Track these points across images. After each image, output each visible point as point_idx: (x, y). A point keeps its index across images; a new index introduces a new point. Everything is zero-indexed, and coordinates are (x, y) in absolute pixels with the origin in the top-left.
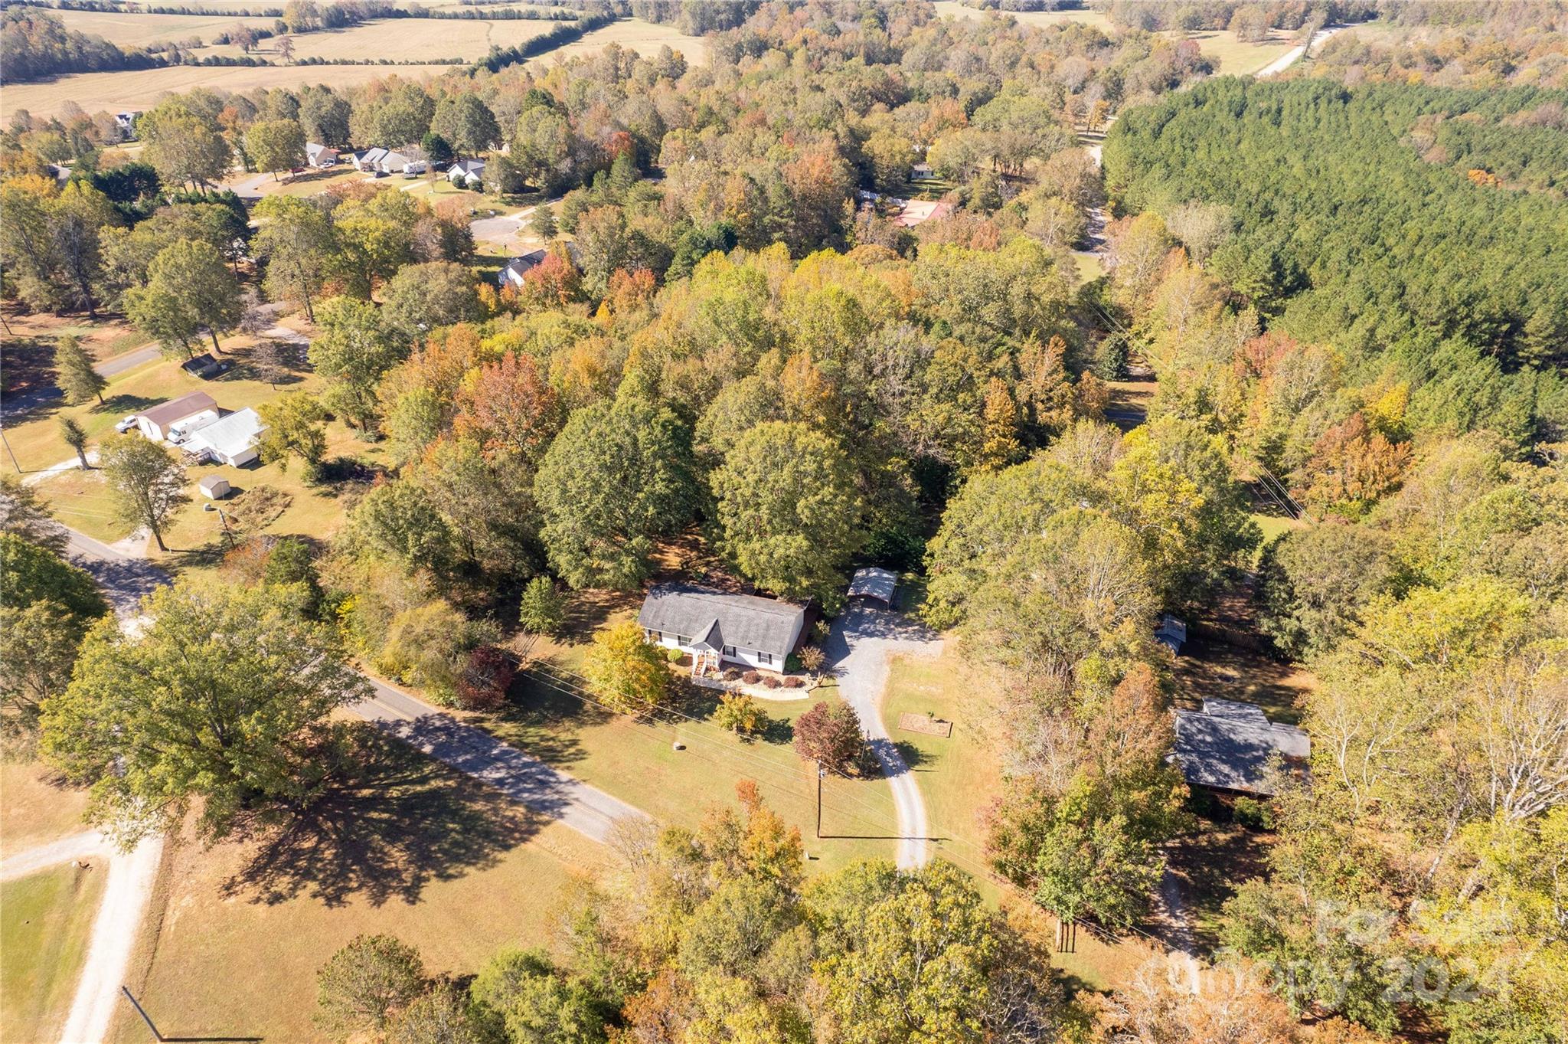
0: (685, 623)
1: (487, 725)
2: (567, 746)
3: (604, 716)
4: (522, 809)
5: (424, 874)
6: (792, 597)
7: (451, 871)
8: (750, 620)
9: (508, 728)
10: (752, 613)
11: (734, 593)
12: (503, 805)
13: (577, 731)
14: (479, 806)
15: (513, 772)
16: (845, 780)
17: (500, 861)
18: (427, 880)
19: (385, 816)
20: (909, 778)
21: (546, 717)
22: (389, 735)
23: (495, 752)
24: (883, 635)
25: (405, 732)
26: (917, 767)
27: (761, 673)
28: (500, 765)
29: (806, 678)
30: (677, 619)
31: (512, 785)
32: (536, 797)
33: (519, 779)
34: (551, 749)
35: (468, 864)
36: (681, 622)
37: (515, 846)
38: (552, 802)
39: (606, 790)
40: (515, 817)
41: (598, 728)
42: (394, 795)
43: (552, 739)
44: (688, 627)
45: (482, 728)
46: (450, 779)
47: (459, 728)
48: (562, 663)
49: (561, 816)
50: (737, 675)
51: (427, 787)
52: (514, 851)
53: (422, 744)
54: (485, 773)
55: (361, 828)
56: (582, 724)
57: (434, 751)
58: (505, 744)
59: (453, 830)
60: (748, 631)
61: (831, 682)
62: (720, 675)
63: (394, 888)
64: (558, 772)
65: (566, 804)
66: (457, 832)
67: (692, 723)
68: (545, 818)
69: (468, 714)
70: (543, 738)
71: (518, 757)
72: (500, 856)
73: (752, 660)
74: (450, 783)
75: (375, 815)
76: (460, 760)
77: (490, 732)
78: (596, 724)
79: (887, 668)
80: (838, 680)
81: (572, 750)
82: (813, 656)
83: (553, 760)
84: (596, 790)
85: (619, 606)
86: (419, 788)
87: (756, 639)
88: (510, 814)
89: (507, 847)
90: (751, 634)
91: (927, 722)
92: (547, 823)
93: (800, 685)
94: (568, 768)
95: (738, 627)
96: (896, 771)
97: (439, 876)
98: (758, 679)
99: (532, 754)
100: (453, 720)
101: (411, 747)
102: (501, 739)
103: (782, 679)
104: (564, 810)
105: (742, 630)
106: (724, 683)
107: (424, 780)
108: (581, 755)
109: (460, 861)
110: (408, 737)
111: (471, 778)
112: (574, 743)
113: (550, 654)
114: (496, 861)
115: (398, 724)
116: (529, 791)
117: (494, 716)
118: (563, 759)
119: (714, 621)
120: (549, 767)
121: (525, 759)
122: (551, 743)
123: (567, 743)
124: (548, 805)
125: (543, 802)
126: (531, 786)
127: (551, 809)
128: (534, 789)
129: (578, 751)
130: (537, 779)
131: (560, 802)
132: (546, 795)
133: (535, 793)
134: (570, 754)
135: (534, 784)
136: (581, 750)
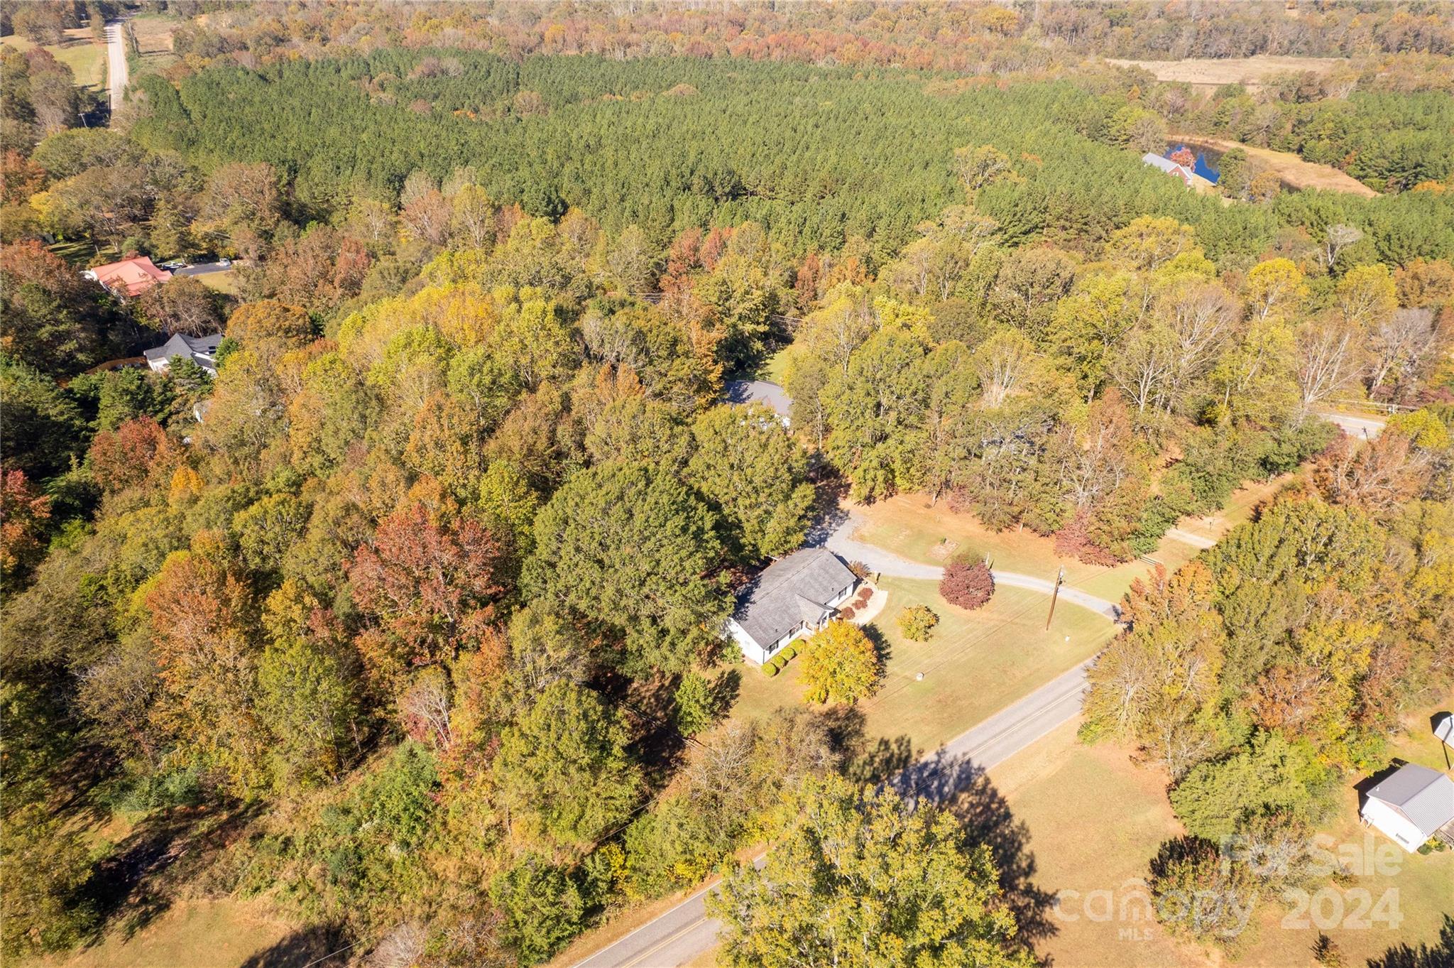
0: (785, 616)
2: (887, 749)
8: (811, 575)
10: (806, 571)
13: (868, 737)
16: (990, 602)
18: (1030, 885)
24: (827, 534)
29: (865, 585)
30: (778, 619)
32: (951, 781)
34: (887, 760)
35: (1019, 848)
38: (962, 772)
40: (970, 803)
41: (868, 724)
43: (873, 757)
52: (1012, 811)
60: (821, 584)
61: (873, 576)
63: (1035, 914)
64: (922, 760)
65: (968, 762)
68: (980, 781)
70: (868, 764)
72: (1016, 822)
78: (861, 724)
79: (869, 546)
80: (872, 572)
81: (894, 747)
83: (903, 761)
84: (956, 739)
87: (831, 583)
88: (966, 806)
89: (1008, 816)
90: (825, 583)
91: (943, 547)
93: (871, 590)
94: (918, 753)
95: (813, 587)
98: (851, 611)
103: (858, 597)
104: (975, 764)
105: (817, 586)
108: (903, 742)
112: (883, 743)
114: (1022, 826)
116: (941, 786)
118: (905, 754)
119: (797, 597)
120: (914, 765)
121: (896, 781)
122: (877, 759)
123: (882, 748)
124: (964, 776)
125: (960, 778)
126: (936, 783)
127: (971, 774)
128: (940, 782)
129: (896, 743)
130: (927, 777)
131: (964, 766)
132: (951, 775)
133: (947, 782)
134: (899, 749)
135: (934, 779)
136: (896, 740)
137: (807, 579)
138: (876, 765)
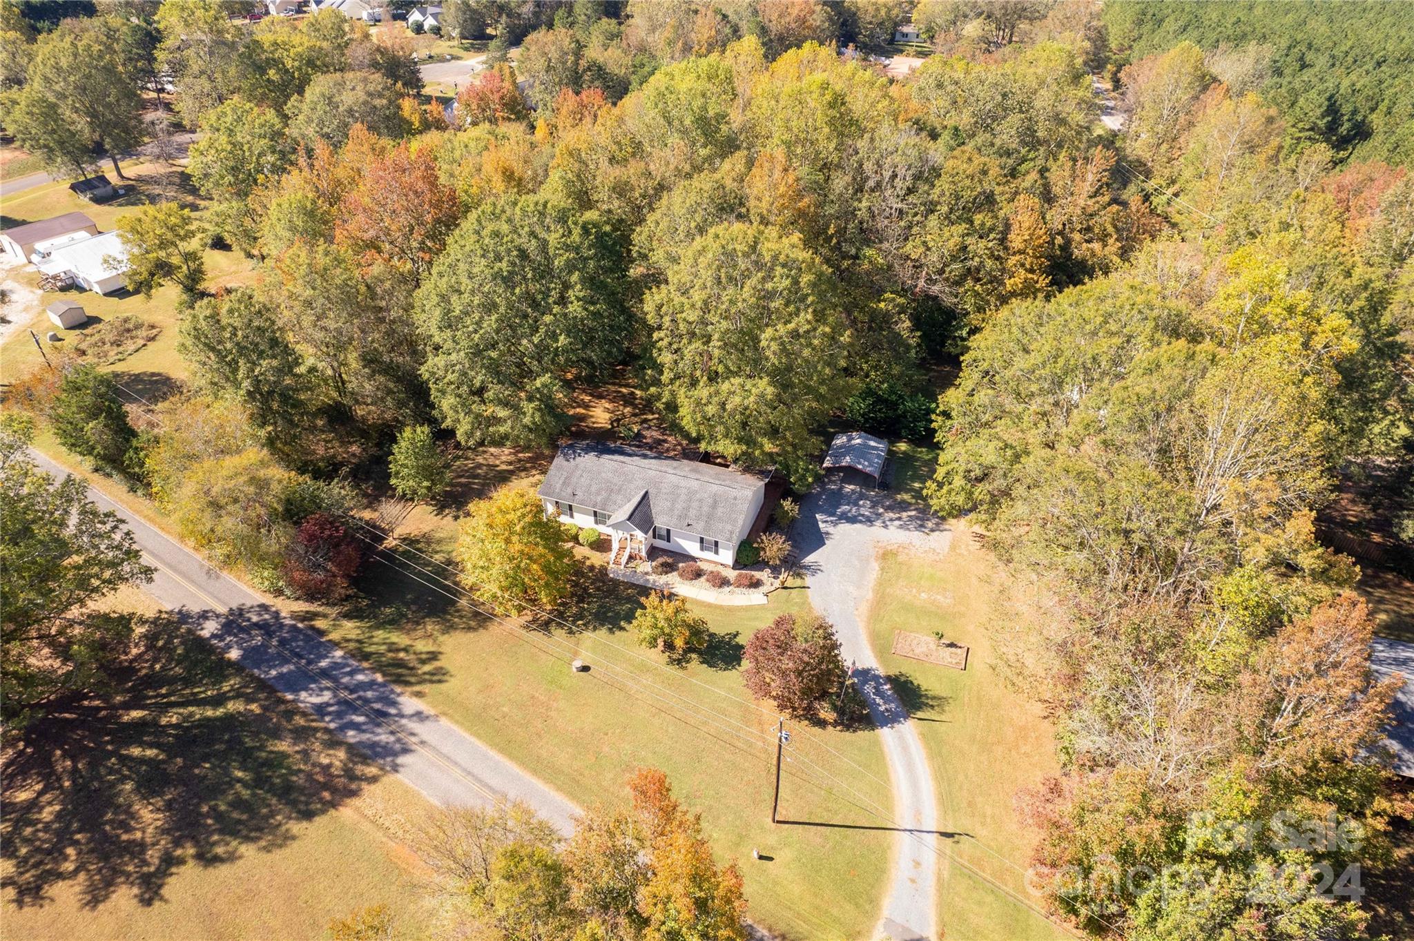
0: (604, 494)
1: (320, 624)
2: (423, 662)
3: (481, 619)
4: (342, 754)
5: (179, 852)
6: (749, 465)
7: (220, 850)
8: (691, 493)
9: (350, 629)
10: (695, 485)
11: (673, 458)
12: (317, 746)
13: (441, 638)
14: (283, 746)
15: (343, 694)
16: (817, 730)
17: (294, 838)
18: (181, 861)
19: (150, 753)
20: (908, 729)
21: (404, 616)
22: (189, 631)
23: (324, 664)
24: (869, 521)
25: (210, 628)
26: (920, 714)
27: (703, 566)
28: (326, 683)
29: (764, 575)
30: (593, 489)
31: (339, 715)
32: (366, 736)
33: (349, 706)
34: (401, 664)
35: (247, 839)
36: (598, 493)
37: (324, 812)
38: (386, 745)
39: (468, 729)
40: (330, 766)
41: (471, 635)
42: (174, 720)
43: (405, 650)
44: (607, 500)
45: (313, 628)
46: (253, 701)
47: (282, 626)
48: (439, 542)
49: (395, 768)
50: (668, 568)
51: (220, 712)
52: (319, 821)
53: (229, 647)
54: (303, 695)
55: (111, 771)
56: (449, 628)
57: (243, 657)
58: (339, 653)
59: (239, 780)
60: (688, 509)
61: (798, 582)
62: (646, 567)
63: (128, 875)
66: (245, 785)
67: (602, 633)
68: (372, 770)
69: (302, 606)
70: (393, 648)
71: (353, 673)
72: (296, 827)
73: (692, 548)
74: (254, 707)
75: (136, 751)
76: (274, 673)
77: (321, 633)
78: (470, 629)
79: (875, 566)
80: (808, 580)
81: (429, 667)
82: (775, 545)
83: (400, 680)
84: (455, 727)
85: (525, 469)
86: (209, 713)
87: (698, 518)
88: (325, 761)
89: (308, 815)
90: (692, 513)
91: (933, 646)
92: (374, 780)
93: (756, 584)
94: (419, 695)
95: (674, 502)
96: (890, 719)
97: (200, 857)
98: (698, 574)
99: (374, 670)
100: (276, 615)
101: (212, 650)
102: (336, 645)
103: (732, 574)
104: (401, 760)
105: (679, 506)
106: (651, 578)
107: (218, 701)
108: (438, 676)
109: (235, 834)
110: (214, 636)
111: (285, 702)
112: (434, 656)
113: (426, 528)
114: (289, 838)
115: (204, 615)
116: (357, 727)
117: (333, 612)
120: (392, 691)
121: (360, 677)
122: (402, 655)
123: (424, 656)
124: (379, 749)
125: (374, 745)
126: (361, 719)
127: (383, 758)
128: (364, 724)
129: (436, 669)
130: (372, 708)
131: (398, 746)
132: (378, 734)
133: (364, 731)
134: (425, 673)
135: (367, 716)
136: (441, 668)
138: (390, 655)
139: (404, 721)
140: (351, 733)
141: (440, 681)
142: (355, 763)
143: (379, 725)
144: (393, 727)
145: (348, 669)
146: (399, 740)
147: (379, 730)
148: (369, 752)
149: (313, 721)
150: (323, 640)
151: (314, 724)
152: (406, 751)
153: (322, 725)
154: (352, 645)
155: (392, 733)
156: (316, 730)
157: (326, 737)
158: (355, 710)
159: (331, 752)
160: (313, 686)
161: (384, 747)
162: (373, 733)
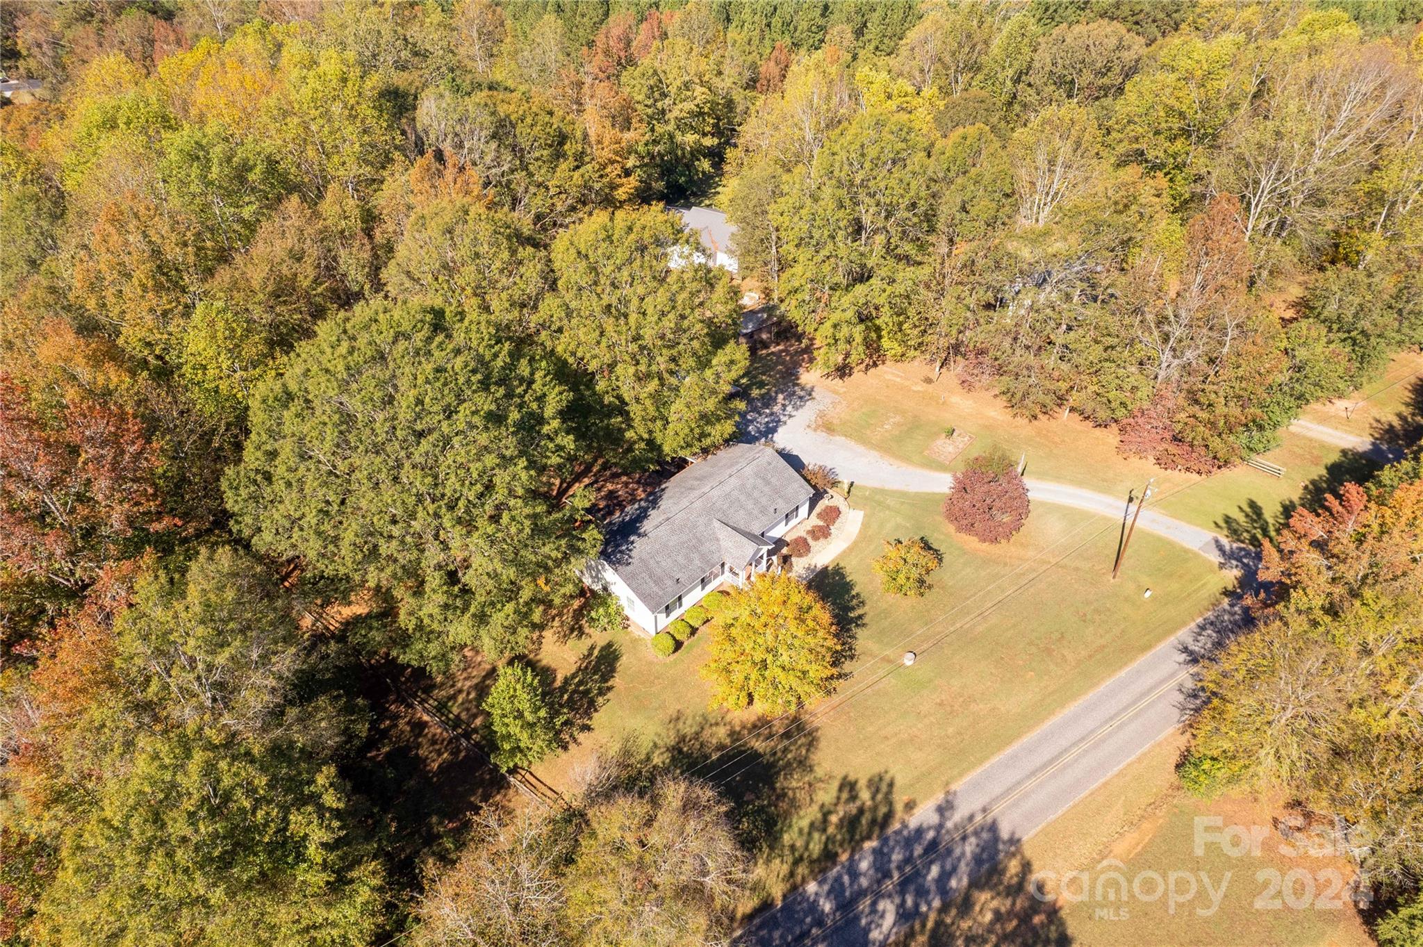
0: (696, 556)
2: (853, 798)
4: (983, 897)
8: (742, 487)
10: (734, 482)
12: (965, 925)
13: (818, 775)
23: (827, 906)
24: (777, 422)
28: (864, 905)
30: (681, 559)
31: (922, 893)
32: (963, 866)
33: (911, 881)
34: (850, 821)
36: (691, 561)
37: (1062, 923)
38: (981, 847)
39: (973, 766)
40: (997, 913)
41: (823, 744)
43: (826, 815)
44: (703, 557)
45: (749, 917)
48: (627, 754)
49: (1014, 841)
54: (874, 936)
56: (804, 764)
58: (811, 888)
60: (757, 502)
64: (913, 823)
68: (1013, 867)
70: (819, 826)
71: (854, 874)
77: (763, 906)
78: (810, 747)
79: (839, 439)
81: (865, 795)
83: (878, 824)
87: (772, 500)
88: (989, 917)
90: (764, 501)
92: (1027, 867)
93: (837, 510)
94: (907, 808)
99: (853, 851)
102: (794, 889)
103: (816, 519)
104: (1005, 834)
108: (881, 784)
112: (847, 786)
116: (944, 875)
118: (883, 810)
119: (717, 524)
120: (897, 833)
121: (864, 865)
122: (834, 819)
123: (845, 795)
124: (985, 856)
125: (978, 860)
126: (935, 871)
127: (997, 852)
128: (942, 867)
129: (869, 787)
130: (920, 856)
131: (985, 835)
132: (963, 854)
133: (954, 869)
134: (873, 798)
135: (931, 862)
136: (870, 781)
137: (736, 493)
138: (831, 830)
139: (949, 825)
140: (953, 883)
141: (891, 785)
142: (1001, 883)
143: (949, 852)
144: (957, 836)
145: (846, 879)
146: (976, 833)
147: (957, 852)
148: (986, 866)
149: (924, 926)
150: (779, 904)
151: (930, 924)
152: (993, 828)
153: (932, 917)
154: (802, 870)
155: (964, 838)
156: (939, 923)
157: (953, 912)
158: (918, 875)
159: (977, 908)
160: (863, 922)
161: (983, 850)
162: (959, 859)
